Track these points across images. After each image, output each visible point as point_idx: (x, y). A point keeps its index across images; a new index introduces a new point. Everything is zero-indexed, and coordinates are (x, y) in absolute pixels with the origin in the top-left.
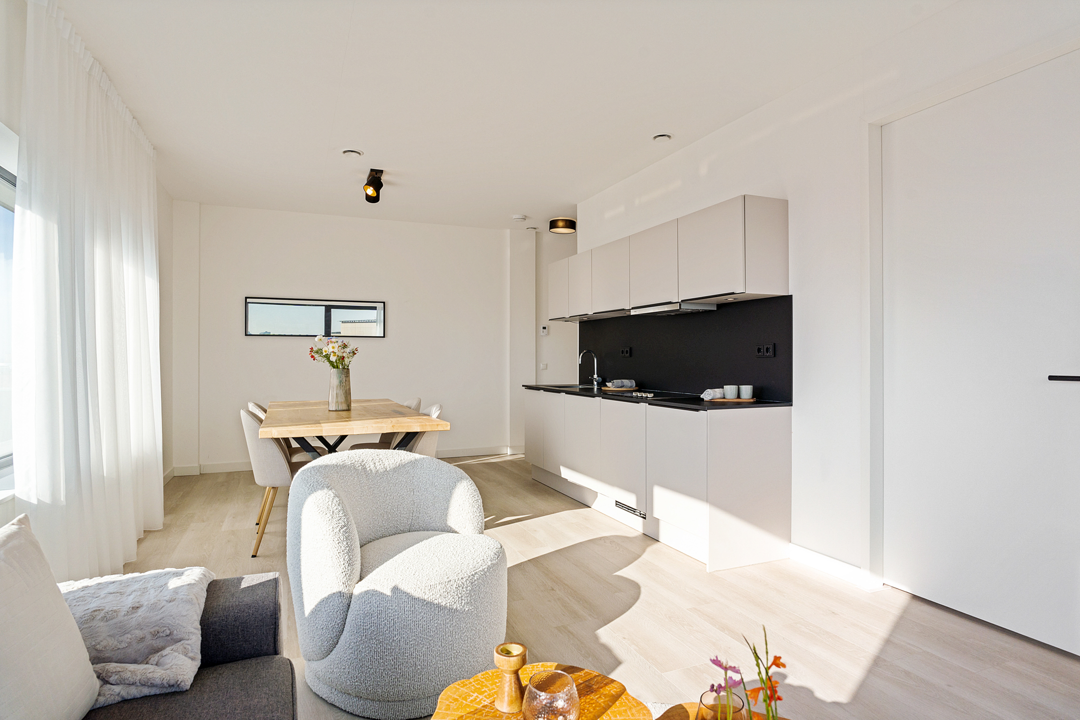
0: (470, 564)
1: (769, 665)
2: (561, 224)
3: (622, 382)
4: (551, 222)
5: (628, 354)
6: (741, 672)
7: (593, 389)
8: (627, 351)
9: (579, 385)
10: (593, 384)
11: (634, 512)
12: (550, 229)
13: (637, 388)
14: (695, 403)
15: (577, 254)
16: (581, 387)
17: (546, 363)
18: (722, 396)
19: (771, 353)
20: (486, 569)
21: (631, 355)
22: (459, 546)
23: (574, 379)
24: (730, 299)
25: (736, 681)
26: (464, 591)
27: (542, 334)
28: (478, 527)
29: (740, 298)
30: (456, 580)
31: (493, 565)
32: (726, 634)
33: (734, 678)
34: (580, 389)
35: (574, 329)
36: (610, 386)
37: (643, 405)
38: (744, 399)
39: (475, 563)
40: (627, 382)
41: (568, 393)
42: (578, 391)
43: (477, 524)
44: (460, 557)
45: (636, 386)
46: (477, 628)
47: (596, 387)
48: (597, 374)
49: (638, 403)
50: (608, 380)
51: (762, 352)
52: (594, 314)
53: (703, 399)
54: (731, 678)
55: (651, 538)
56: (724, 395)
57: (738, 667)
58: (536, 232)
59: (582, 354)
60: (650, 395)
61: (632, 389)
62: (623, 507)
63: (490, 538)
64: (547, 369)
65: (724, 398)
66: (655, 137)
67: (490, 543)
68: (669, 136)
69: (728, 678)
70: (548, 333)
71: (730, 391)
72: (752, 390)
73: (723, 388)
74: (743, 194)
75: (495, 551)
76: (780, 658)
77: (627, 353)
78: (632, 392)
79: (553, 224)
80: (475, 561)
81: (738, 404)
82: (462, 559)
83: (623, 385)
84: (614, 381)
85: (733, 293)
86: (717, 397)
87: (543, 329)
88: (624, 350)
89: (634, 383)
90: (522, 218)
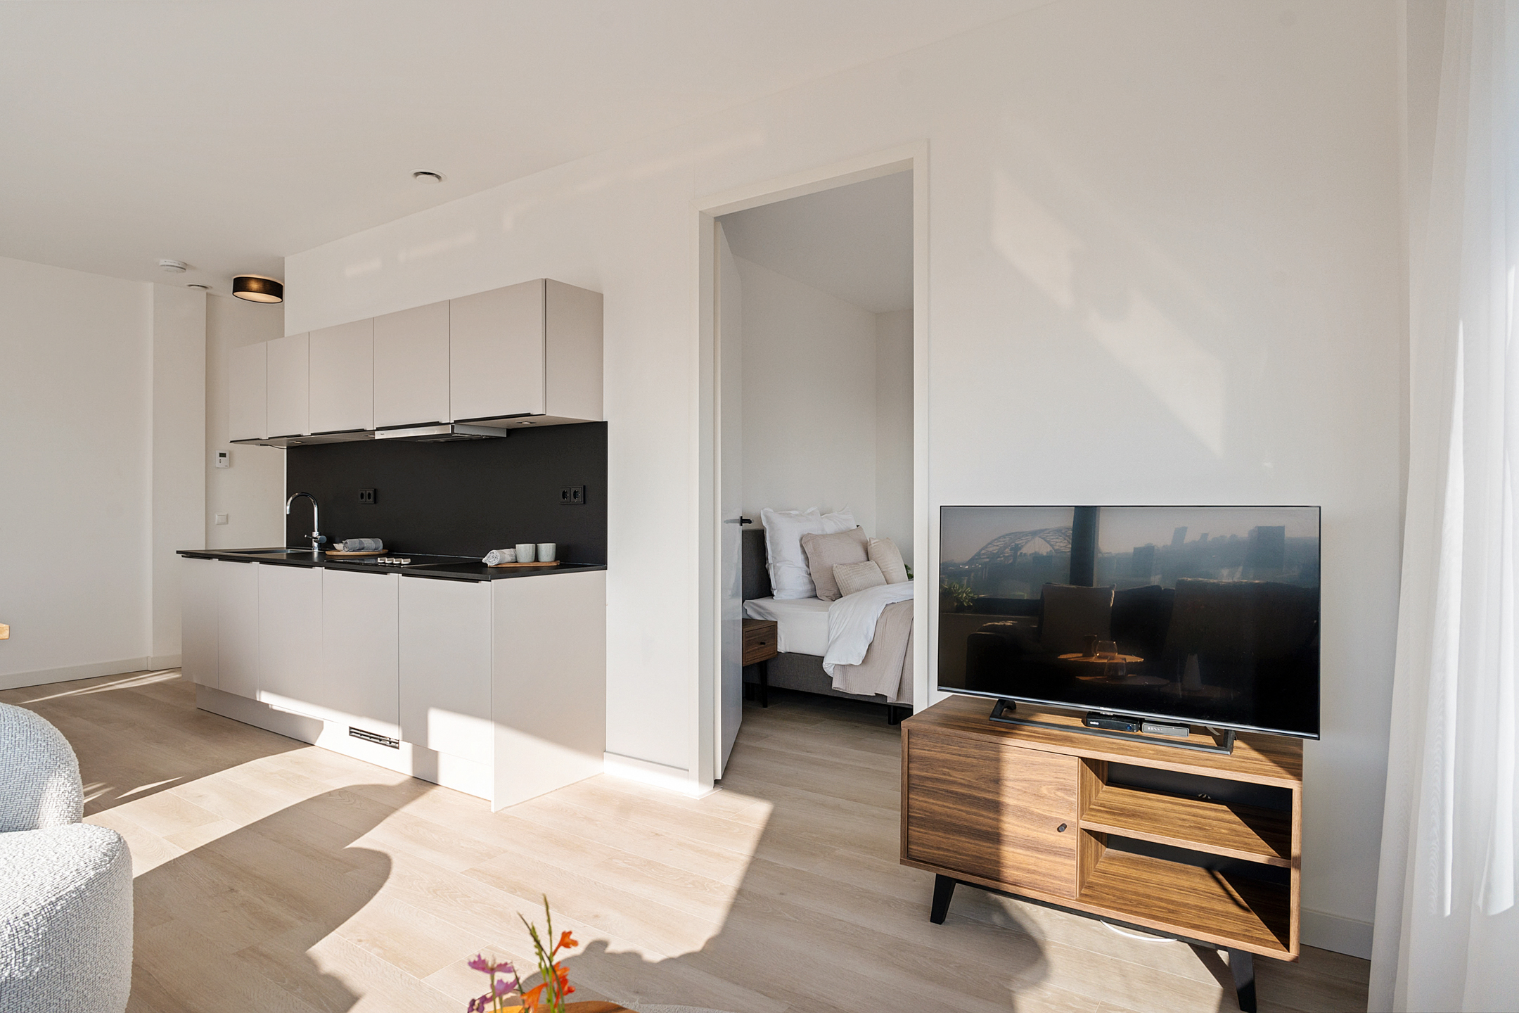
0: (45, 885)
1: (554, 948)
2: (254, 285)
3: (361, 543)
4: (235, 279)
5: (371, 500)
6: (516, 969)
7: (312, 554)
8: (369, 494)
9: (287, 548)
10: (311, 546)
11: (380, 740)
12: (234, 292)
13: (386, 551)
14: (474, 570)
15: (282, 335)
16: (289, 551)
17: (226, 513)
18: (514, 559)
19: (579, 499)
20: (83, 887)
21: (375, 502)
22: (20, 854)
23: (278, 539)
24: (526, 422)
25: (509, 983)
26: (31, 937)
27: (218, 464)
28: (69, 812)
29: (539, 422)
30: (11, 922)
31: (101, 875)
32: (518, 895)
33: (505, 981)
34: (288, 554)
35: (279, 458)
36: (341, 549)
37: (394, 577)
38: (544, 562)
39: (58, 879)
40: (368, 542)
41: (263, 561)
42: (285, 557)
43: (65, 806)
44: (21, 875)
45: (383, 549)
46: (63, 998)
47: (317, 550)
48: (318, 531)
49: (386, 573)
50: (337, 539)
51: (568, 498)
52: (312, 434)
53: (486, 564)
54: (500, 981)
55: (424, 782)
56: (516, 557)
57: (511, 963)
58: (207, 294)
59: (291, 499)
60: (405, 562)
61: (377, 553)
62: (361, 735)
63: (95, 828)
64: (227, 523)
65: (517, 562)
66: (417, 174)
67: (95, 837)
68: (438, 177)
69: (495, 983)
70: (230, 464)
71: (524, 551)
72: (554, 550)
73: (515, 548)
74: (544, 278)
75: (104, 849)
76: (570, 933)
77: (369, 498)
78: (376, 557)
79: (240, 284)
80: (57, 876)
81: (535, 570)
82: (26, 877)
83: (362, 546)
84: (348, 541)
85: (529, 415)
86: (506, 560)
87: (220, 456)
88: (364, 492)
89: (380, 543)
90: (178, 265)
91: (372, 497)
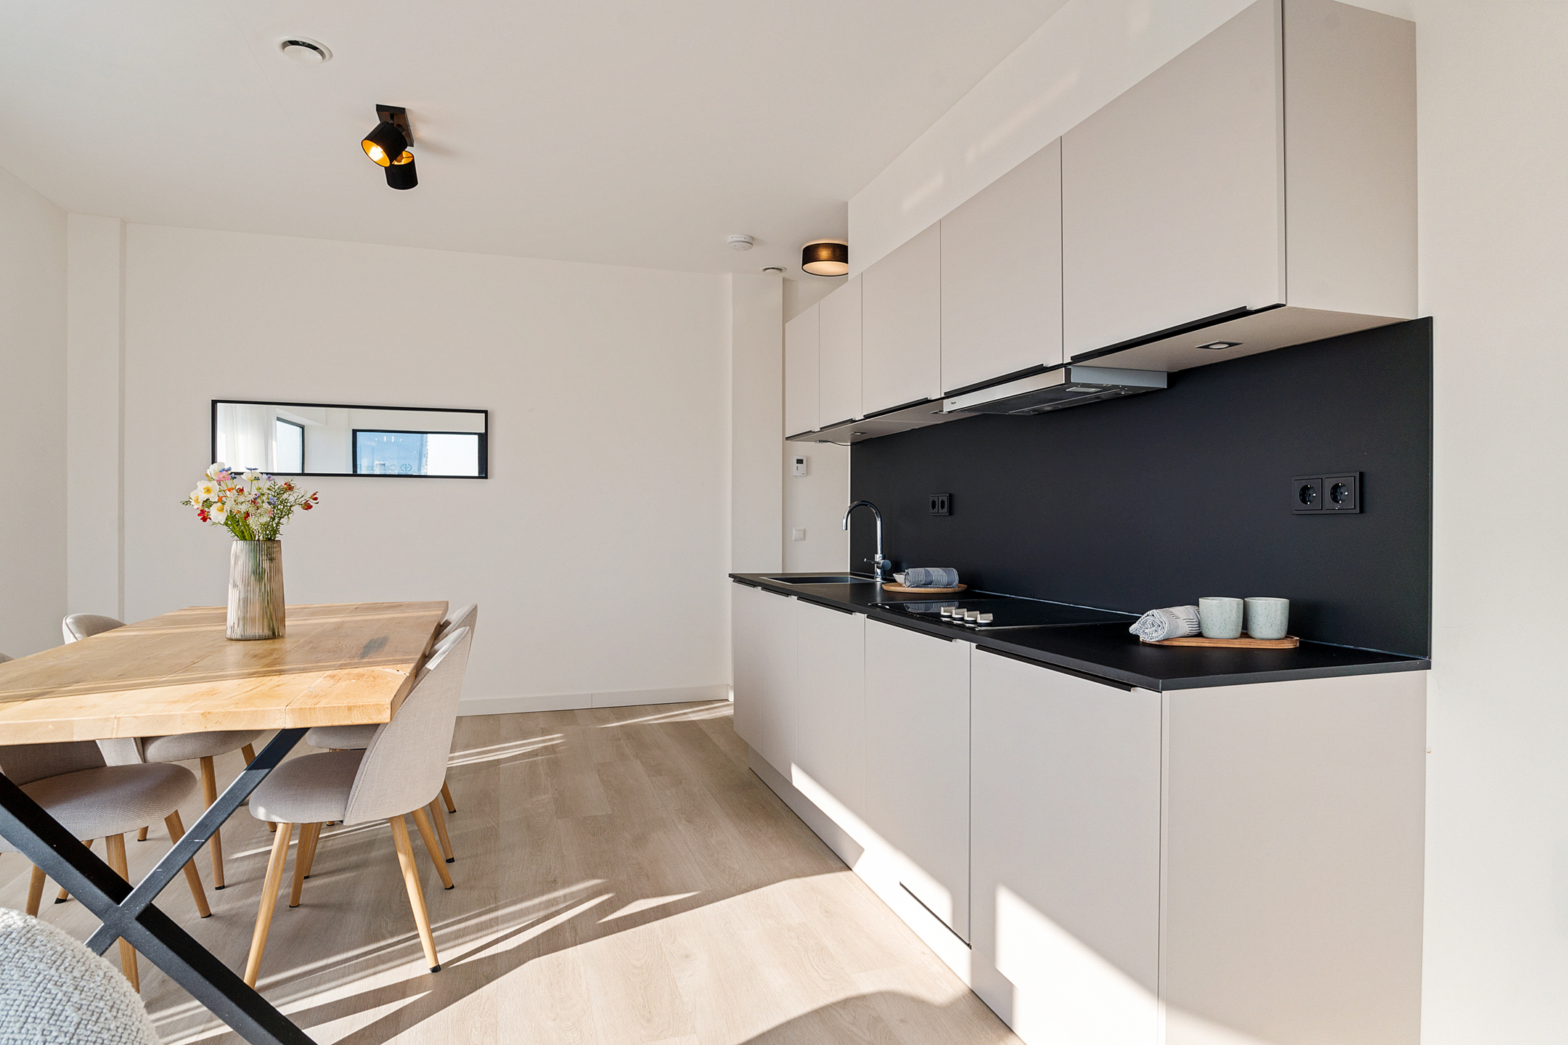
2: (824, 253)
3: (928, 574)
4: (804, 251)
5: (945, 510)
7: (874, 585)
8: (943, 502)
9: (850, 574)
10: (874, 571)
12: (804, 263)
13: (959, 592)
14: (1120, 656)
17: (804, 527)
18: (1195, 630)
19: (1346, 503)
21: (951, 512)
23: (841, 563)
27: (795, 474)
34: (849, 584)
35: (842, 454)
36: (904, 582)
37: (963, 647)
38: (1262, 640)
40: (938, 574)
41: (799, 595)
45: (960, 582)
47: (879, 581)
48: (882, 553)
49: (950, 639)
50: (899, 566)
52: (867, 417)
53: (1141, 642)
56: (1199, 624)
58: (784, 280)
60: (984, 619)
61: (945, 594)
64: (805, 539)
65: (1200, 635)
70: (808, 473)
71: (1218, 613)
72: (1285, 613)
73: (1198, 605)
77: (943, 507)
78: (940, 602)
79: (810, 254)
83: (929, 579)
84: (914, 567)
86: (1180, 633)
87: (797, 463)
88: (936, 500)
89: (954, 575)
90: (744, 240)
91: (946, 507)
